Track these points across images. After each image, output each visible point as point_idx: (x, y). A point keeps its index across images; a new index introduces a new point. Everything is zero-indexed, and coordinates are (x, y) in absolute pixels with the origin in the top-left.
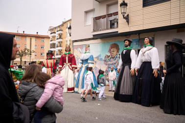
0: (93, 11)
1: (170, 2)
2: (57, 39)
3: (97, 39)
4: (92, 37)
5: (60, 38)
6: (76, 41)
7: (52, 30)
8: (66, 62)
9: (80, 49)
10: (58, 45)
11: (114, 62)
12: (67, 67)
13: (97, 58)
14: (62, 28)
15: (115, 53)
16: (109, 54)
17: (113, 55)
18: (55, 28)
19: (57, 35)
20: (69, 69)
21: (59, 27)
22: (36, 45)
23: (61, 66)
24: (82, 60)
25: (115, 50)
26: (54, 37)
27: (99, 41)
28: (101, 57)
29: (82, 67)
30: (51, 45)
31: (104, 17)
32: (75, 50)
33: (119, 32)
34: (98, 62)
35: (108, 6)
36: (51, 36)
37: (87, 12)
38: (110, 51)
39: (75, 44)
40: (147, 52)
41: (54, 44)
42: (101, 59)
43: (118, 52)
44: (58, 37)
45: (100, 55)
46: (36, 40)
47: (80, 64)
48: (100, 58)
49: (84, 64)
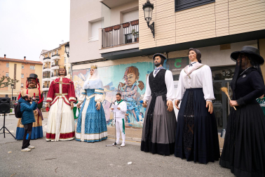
0: (100, 20)
1: (213, 4)
2: (52, 66)
3: (107, 60)
4: (100, 57)
5: (57, 64)
6: (76, 64)
7: (46, 55)
8: (58, 92)
9: (82, 75)
10: (54, 74)
11: (132, 92)
12: (61, 100)
13: (108, 87)
14: (59, 52)
15: (133, 80)
16: (124, 82)
17: (131, 83)
18: (50, 52)
19: (52, 61)
20: (64, 103)
21: (55, 50)
22: (22, 74)
23: (51, 99)
24: (86, 90)
25: (133, 75)
26: (48, 63)
27: (110, 63)
28: (114, 86)
29: (85, 99)
30: (44, 73)
31: (117, 28)
32: (75, 76)
33: (140, 49)
34: (109, 93)
35: (123, 14)
36: (44, 62)
37: (92, 23)
38: (125, 77)
39: (75, 67)
40: (194, 73)
41: (49, 73)
42: (113, 88)
43: (137, 78)
44: (54, 64)
45: (111, 84)
46: (22, 67)
47: (82, 96)
48: (111, 87)
49: (89, 95)
